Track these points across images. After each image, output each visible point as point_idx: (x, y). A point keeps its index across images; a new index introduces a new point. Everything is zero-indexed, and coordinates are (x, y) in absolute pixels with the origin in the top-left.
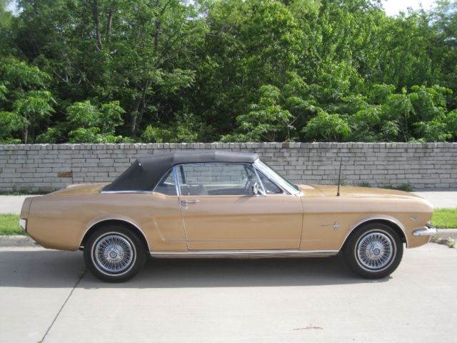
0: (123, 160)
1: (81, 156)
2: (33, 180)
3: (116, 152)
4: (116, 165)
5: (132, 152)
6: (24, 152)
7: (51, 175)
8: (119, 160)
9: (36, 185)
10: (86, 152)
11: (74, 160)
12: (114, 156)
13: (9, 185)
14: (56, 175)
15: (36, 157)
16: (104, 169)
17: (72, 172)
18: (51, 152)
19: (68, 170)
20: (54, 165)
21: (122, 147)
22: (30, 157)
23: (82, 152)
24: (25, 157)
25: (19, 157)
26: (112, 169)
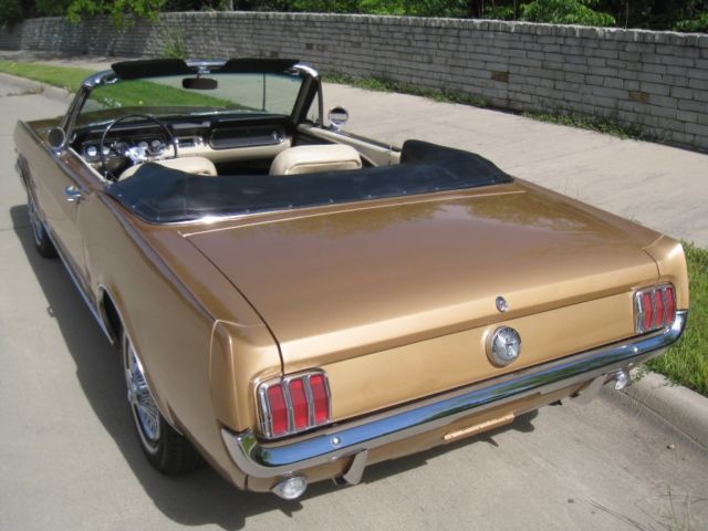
0: (578, 60)
1: (521, 45)
2: (463, 80)
3: (569, 41)
4: (567, 67)
5: (592, 44)
6: (455, 32)
7: (483, 74)
8: (572, 59)
9: (467, 88)
10: (528, 38)
11: (512, 53)
12: (565, 50)
13: (437, 83)
14: (489, 75)
15: (469, 41)
16: (549, 74)
17: (508, 73)
18: (486, 35)
19: (504, 68)
20: (488, 58)
21: (578, 34)
22: (462, 41)
23: (524, 38)
24: (455, 40)
25: (451, 40)
26: (559, 75)
